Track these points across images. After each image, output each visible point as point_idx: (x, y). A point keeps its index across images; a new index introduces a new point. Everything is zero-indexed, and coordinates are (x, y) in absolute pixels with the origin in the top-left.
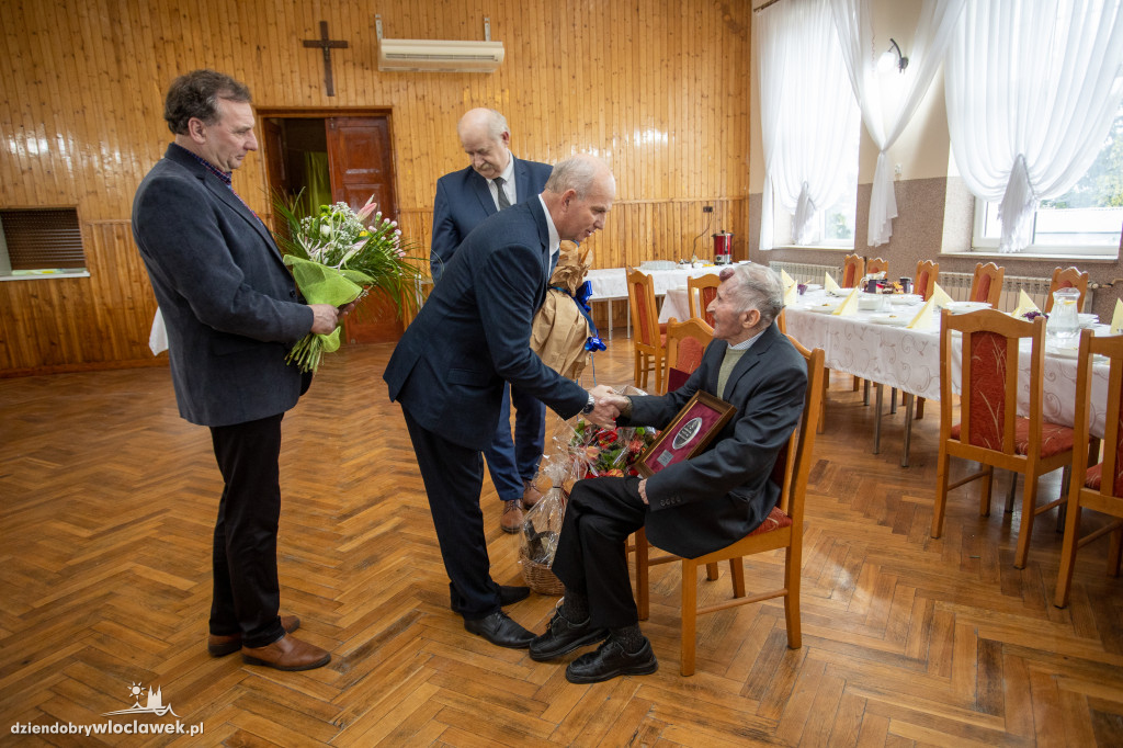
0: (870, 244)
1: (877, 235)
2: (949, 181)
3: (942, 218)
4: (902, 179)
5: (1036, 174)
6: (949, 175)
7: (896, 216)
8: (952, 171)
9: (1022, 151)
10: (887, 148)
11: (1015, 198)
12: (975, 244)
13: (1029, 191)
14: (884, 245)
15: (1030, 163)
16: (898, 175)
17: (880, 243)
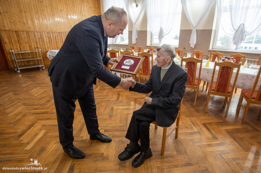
0: (133, 43)
1: (134, 41)
2: (148, 31)
3: (147, 39)
4: (138, 30)
5: (164, 31)
6: (148, 30)
7: (137, 38)
8: (148, 29)
9: (162, 26)
10: (135, 23)
11: (161, 36)
12: (152, 44)
13: (163, 34)
14: (135, 44)
15: (163, 29)
16: (137, 29)
17: (135, 43)
